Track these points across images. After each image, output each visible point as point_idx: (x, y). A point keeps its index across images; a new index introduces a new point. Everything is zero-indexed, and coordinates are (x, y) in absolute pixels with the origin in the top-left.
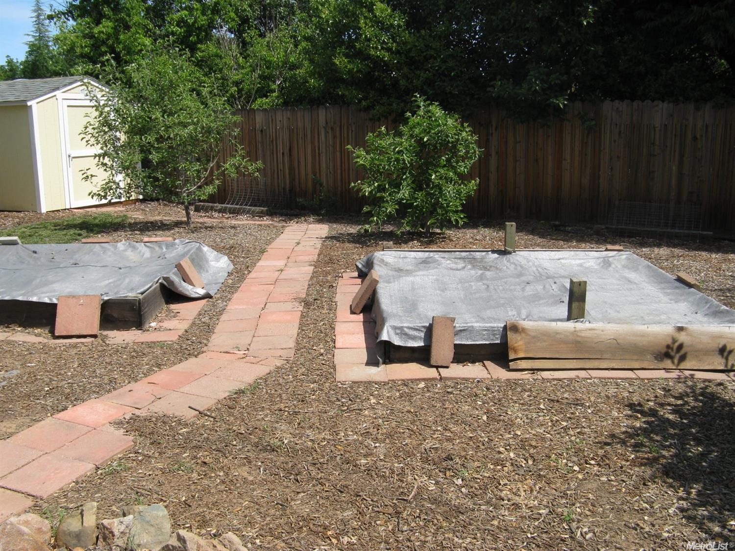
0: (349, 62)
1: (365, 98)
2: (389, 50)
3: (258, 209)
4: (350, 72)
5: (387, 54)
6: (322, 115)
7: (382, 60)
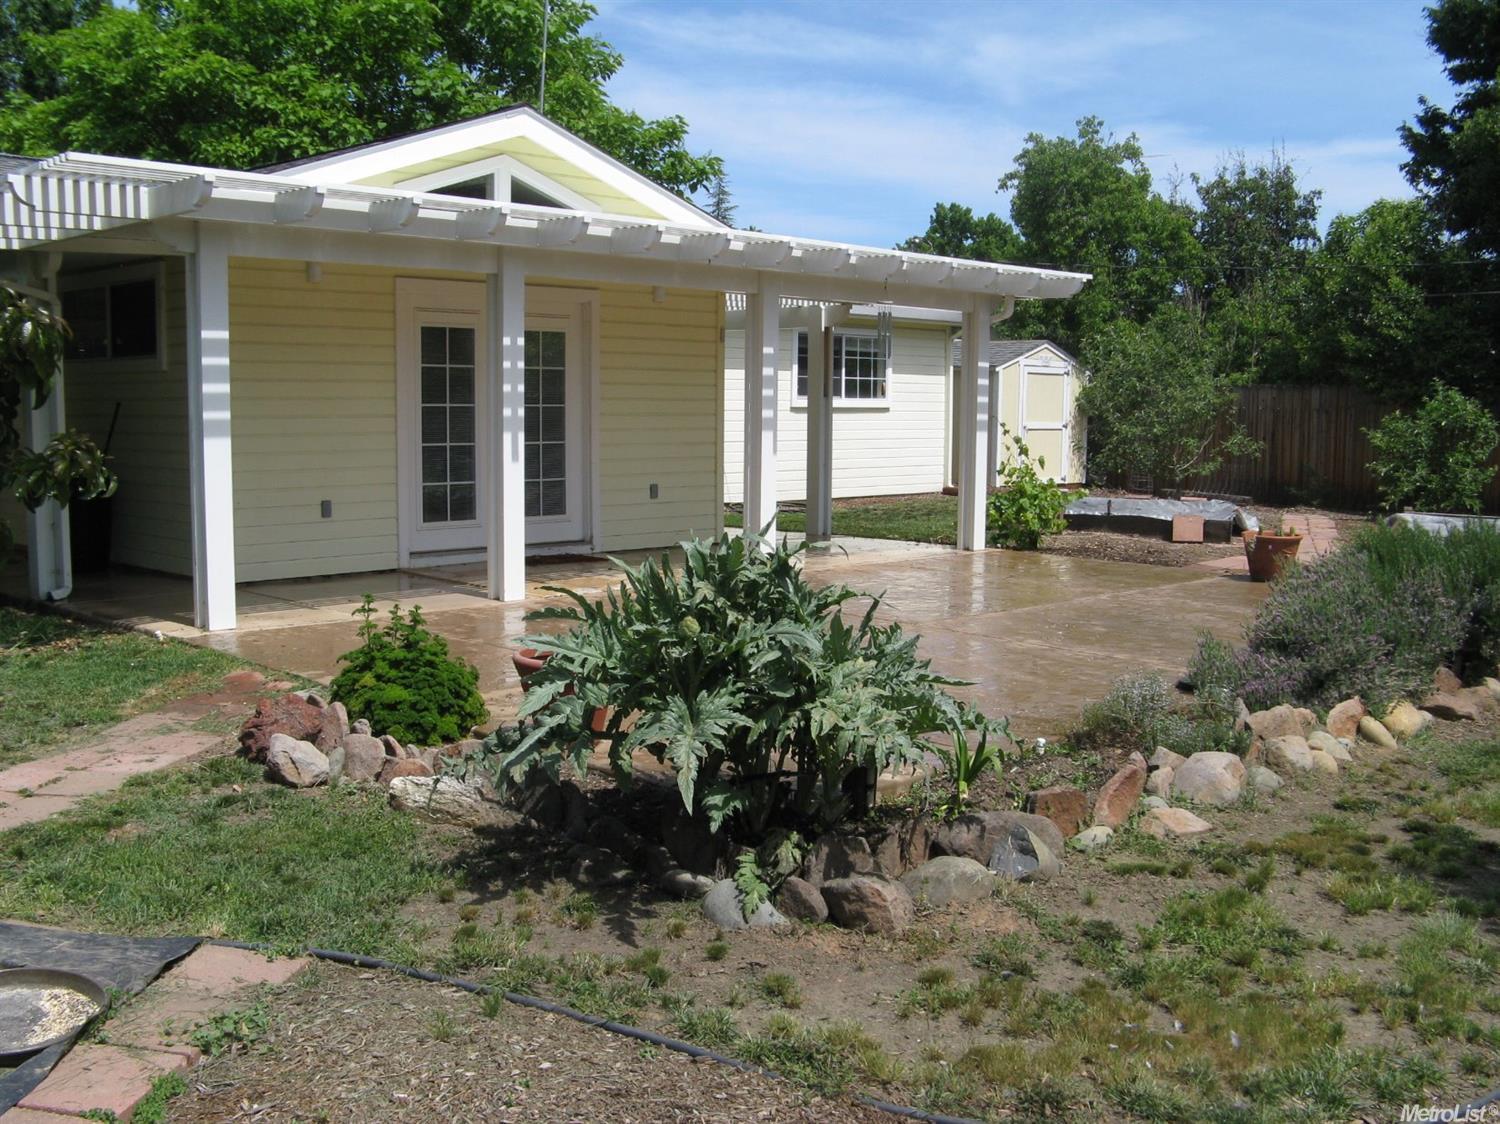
0: (1357, 340)
1: (1372, 380)
2: (1403, 328)
3: (1239, 497)
4: (1358, 350)
5: (1400, 333)
6: (1315, 396)
7: (1394, 339)
